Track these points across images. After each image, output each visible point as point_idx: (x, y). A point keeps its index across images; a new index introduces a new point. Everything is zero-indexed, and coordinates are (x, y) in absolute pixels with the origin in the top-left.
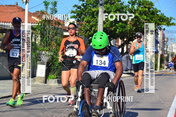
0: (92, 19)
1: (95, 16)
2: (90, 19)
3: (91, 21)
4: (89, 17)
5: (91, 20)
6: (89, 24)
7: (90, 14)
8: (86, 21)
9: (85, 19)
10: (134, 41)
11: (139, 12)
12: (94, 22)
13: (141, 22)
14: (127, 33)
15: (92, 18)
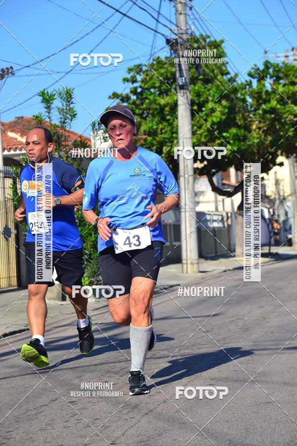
0: (161, 126)
1: (168, 117)
2: (155, 127)
3: (159, 130)
4: (152, 120)
5: (157, 129)
6: (155, 139)
7: (153, 113)
8: (145, 132)
9: (144, 128)
10: (272, 170)
11: (278, 97)
12: (166, 132)
13: (285, 121)
14: (254, 154)
15: (161, 123)
